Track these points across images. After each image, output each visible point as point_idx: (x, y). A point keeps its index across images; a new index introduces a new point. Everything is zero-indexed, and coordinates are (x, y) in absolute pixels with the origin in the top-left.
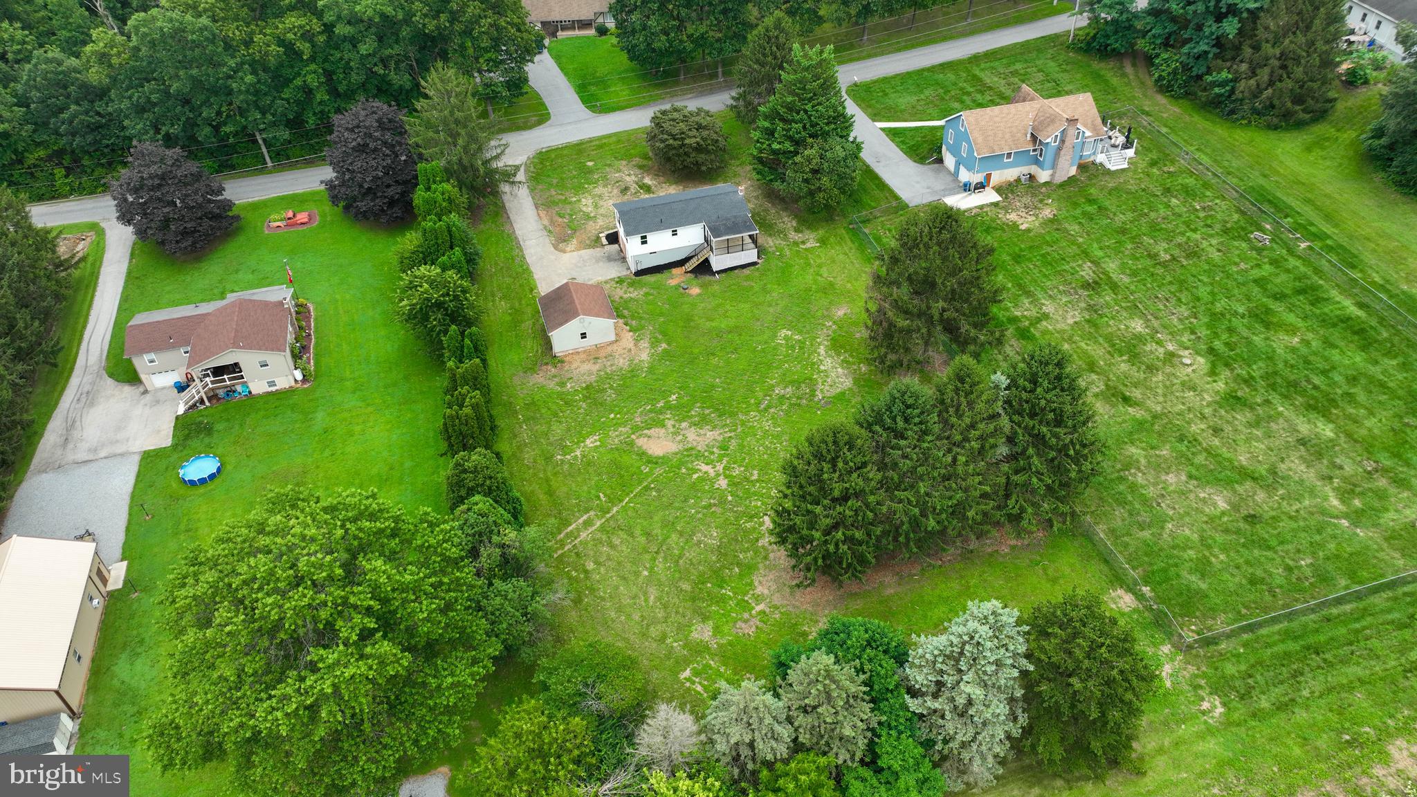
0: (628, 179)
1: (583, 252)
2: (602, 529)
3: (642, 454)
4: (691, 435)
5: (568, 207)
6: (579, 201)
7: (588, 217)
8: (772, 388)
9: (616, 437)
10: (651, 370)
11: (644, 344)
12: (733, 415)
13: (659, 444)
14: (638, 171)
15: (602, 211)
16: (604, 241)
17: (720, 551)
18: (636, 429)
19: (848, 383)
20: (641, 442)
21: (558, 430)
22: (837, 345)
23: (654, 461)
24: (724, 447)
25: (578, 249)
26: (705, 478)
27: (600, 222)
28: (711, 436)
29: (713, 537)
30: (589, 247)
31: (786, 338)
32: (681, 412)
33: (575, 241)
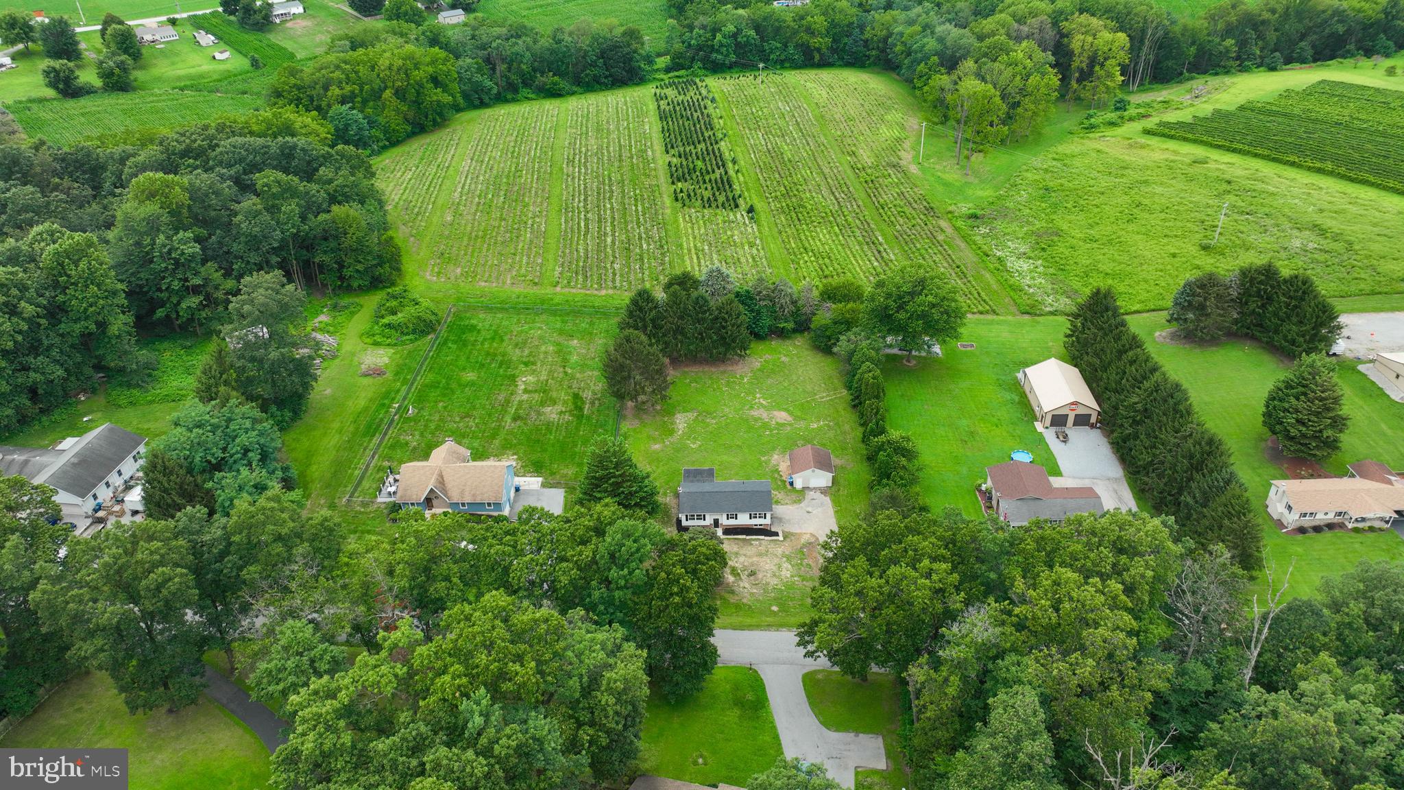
0: (747, 585)
1: (798, 531)
2: (815, 394)
3: (791, 414)
4: (765, 415)
5: (802, 573)
6: (792, 576)
7: (789, 558)
8: (716, 423)
9: (803, 424)
10: (774, 449)
11: (773, 462)
12: (741, 418)
13: (782, 416)
14: (736, 589)
15: (776, 561)
16: (780, 534)
17: (768, 377)
18: (791, 425)
19: (678, 416)
20: (790, 419)
21: (831, 434)
22: (672, 432)
23: (786, 410)
24: (752, 408)
25: (800, 535)
26: (765, 399)
27: (780, 551)
28: (755, 413)
29: (769, 381)
30: (792, 534)
31: (694, 443)
32: (766, 426)
33: (803, 541)
